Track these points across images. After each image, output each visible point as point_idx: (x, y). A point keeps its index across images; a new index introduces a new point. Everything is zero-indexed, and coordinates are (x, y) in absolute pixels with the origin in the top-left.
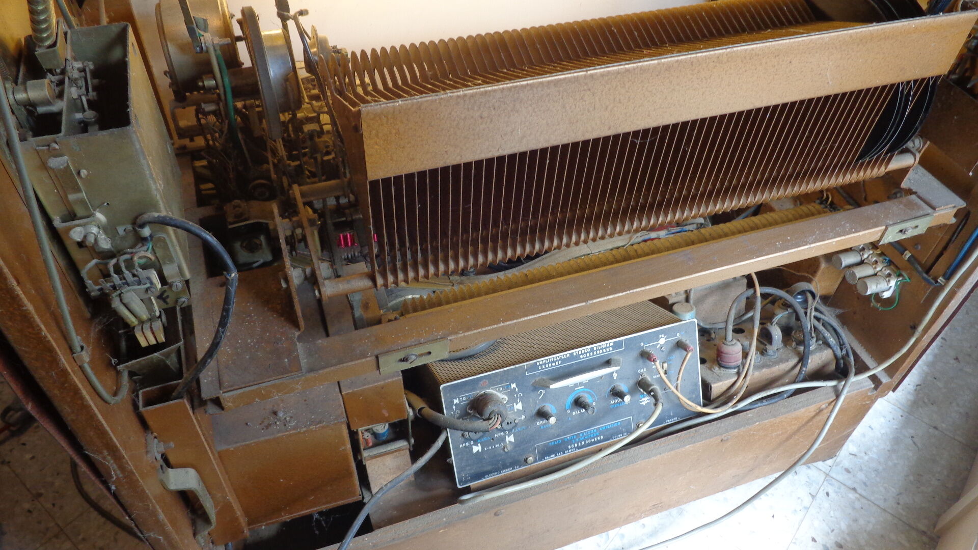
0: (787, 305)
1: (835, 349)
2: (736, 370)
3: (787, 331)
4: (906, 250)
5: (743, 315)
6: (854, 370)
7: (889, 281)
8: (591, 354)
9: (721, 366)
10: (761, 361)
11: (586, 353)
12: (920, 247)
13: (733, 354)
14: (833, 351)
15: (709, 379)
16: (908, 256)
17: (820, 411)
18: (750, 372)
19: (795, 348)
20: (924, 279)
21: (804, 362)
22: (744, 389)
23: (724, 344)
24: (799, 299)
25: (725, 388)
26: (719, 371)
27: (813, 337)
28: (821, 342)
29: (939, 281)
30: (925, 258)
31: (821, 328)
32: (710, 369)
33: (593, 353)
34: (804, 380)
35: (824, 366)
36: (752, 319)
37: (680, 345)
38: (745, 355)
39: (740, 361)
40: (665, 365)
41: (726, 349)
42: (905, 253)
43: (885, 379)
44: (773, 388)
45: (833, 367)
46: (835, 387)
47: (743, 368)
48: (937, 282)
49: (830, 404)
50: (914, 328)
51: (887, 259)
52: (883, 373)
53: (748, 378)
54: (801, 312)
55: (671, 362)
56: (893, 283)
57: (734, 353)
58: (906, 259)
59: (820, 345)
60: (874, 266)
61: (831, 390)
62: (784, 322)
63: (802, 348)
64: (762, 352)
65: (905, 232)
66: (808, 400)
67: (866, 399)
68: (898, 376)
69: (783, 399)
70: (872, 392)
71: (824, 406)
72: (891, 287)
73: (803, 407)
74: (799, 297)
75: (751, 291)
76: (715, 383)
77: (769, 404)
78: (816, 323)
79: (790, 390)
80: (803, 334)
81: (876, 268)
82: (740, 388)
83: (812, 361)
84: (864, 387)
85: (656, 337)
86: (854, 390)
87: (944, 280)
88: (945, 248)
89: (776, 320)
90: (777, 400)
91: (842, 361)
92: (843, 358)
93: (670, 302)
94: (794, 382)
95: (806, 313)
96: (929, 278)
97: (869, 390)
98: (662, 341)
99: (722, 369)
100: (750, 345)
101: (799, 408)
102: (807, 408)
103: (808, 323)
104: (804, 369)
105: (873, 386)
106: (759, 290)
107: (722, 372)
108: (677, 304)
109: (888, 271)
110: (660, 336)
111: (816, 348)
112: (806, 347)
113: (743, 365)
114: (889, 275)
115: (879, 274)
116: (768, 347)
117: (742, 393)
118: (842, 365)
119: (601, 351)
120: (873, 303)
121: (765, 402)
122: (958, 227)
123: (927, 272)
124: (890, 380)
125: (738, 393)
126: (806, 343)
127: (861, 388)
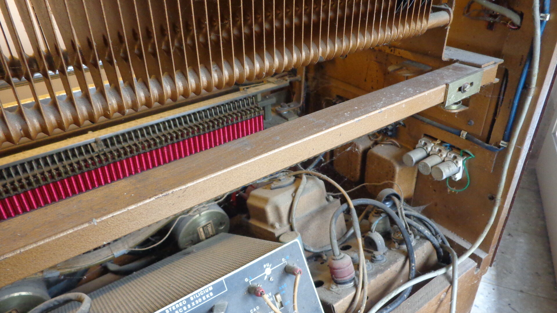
0: (379, 212)
1: (432, 239)
2: (352, 283)
3: (387, 236)
4: (461, 131)
5: (346, 233)
6: (455, 253)
7: (457, 162)
8: (189, 306)
9: (337, 283)
10: (373, 268)
11: (182, 307)
12: (473, 122)
13: (344, 268)
14: (431, 242)
15: (329, 299)
16: (465, 135)
17: (441, 301)
18: (366, 281)
19: (399, 249)
20: (487, 148)
21: (411, 258)
22: (365, 301)
23: (334, 260)
24: (388, 205)
25: (347, 305)
26: (337, 289)
27: (410, 234)
28: (418, 237)
29: (501, 145)
30: (481, 130)
31: (414, 223)
32: (328, 289)
33: (191, 305)
34: (417, 276)
35: (428, 259)
36: (354, 235)
37: (288, 271)
38: (357, 266)
39: (354, 273)
40: (279, 297)
41: (337, 264)
42: (461, 134)
43: (483, 255)
44: (392, 292)
45: (435, 258)
46: (445, 274)
47: (359, 279)
48: (500, 147)
49: (447, 292)
50: (493, 198)
51: (448, 145)
52: (479, 250)
53: (366, 288)
54: (393, 213)
55: (284, 292)
56: (460, 163)
57: (345, 266)
58: (464, 139)
59: (418, 240)
60: (439, 155)
61: (443, 278)
62: (381, 227)
63: (404, 247)
64: (372, 259)
65: (463, 89)
66: (427, 294)
67: (474, 279)
68: (492, 249)
69: (404, 300)
70: (476, 270)
71: (443, 296)
72: (460, 168)
73: (425, 302)
74: (387, 203)
75: (345, 206)
76: (336, 302)
77: (394, 309)
78: (409, 220)
79: (408, 289)
80: (402, 233)
81: (441, 155)
82: (362, 301)
83: (417, 256)
84: (469, 267)
85: (260, 267)
86: (463, 273)
87: (505, 143)
88: (495, 114)
89: (374, 227)
90: (399, 302)
91: (441, 250)
92: (441, 247)
93: (277, 235)
94: (409, 280)
95: (397, 213)
96: (492, 146)
97: (474, 269)
98: (268, 271)
99: (339, 286)
100: (359, 256)
101: (422, 305)
102: (429, 302)
103: (402, 222)
104: (413, 265)
105: (476, 264)
106: (352, 203)
107: (340, 288)
108: (283, 235)
109: (453, 155)
110: (265, 266)
111: (417, 244)
112: (408, 244)
113: (358, 276)
114: (455, 158)
115: (446, 159)
116: (375, 253)
117: (365, 305)
118: (442, 254)
119: (200, 300)
120: (450, 189)
121: (389, 308)
122: (502, 84)
123: (487, 141)
124: (487, 255)
125: (361, 306)
126: (407, 239)
127: (467, 269)
